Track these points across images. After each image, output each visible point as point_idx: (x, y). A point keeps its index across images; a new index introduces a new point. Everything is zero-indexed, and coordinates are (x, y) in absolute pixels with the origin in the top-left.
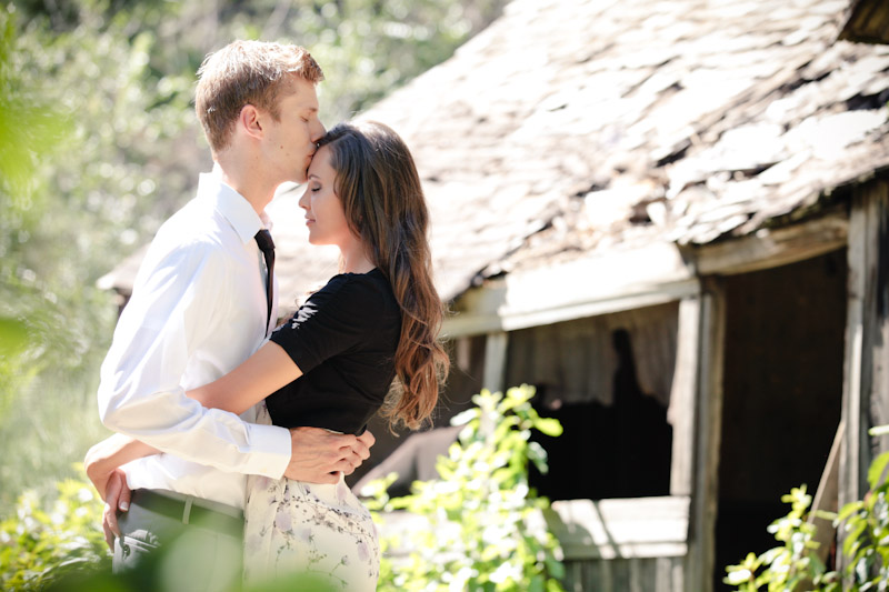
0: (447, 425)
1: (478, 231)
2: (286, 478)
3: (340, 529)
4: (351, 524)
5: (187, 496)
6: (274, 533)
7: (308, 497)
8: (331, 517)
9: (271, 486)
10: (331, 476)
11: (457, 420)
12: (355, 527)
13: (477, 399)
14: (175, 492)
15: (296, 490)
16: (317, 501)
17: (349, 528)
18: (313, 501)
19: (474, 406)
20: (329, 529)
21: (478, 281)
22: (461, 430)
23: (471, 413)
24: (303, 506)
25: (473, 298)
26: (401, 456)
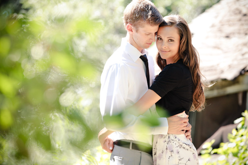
0: (233, 123)
1: (243, 55)
2: (168, 134)
3: (187, 149)
4: (191, 148)
5: (131, 140)
6: (166, 152)
7: (176, 139)
8: (184, 145)
9: (164, 137)
10: (182, 131)
11: (237, 121)
12: (192, 149)
13: (243, 114)
14: (126, 140)
15: (172, 137)
16: (179, 140)
17: (190, 149)
18: (178, 140)
19: (242, 116)
20: (184, 149)
21: (243, 72)
22: (237, 125)
23: (241, 119)
24: (175, 142)
25: (241, 79)
26: (217, 134)
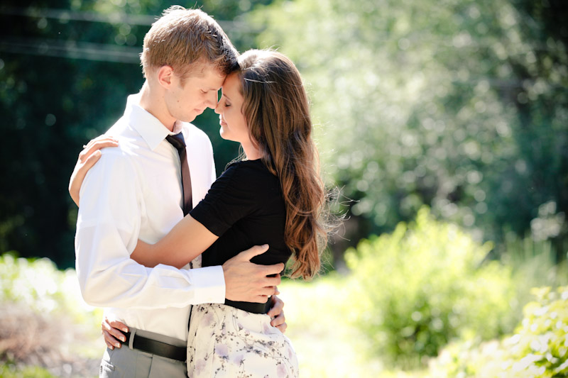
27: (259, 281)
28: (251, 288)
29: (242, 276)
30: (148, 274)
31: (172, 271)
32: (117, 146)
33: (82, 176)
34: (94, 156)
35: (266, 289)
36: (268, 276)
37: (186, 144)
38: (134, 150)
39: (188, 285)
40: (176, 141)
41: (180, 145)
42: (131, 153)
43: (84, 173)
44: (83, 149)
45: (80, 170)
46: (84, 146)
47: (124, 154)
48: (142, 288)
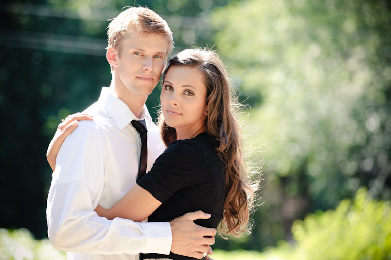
27: (198, 239)
28: (190, 244)
29: (184, 232)
30: (110, 225)
31: (129, 223)
32: (92, 120)
33: (60, 142)
34: (72, 126)
35: (203, 246)
36: (205, 236)
37: (148, 129)
38: (106, 126)
39: (142, 234)
40: (139, 126)
41: (142, 130)
42: (104, 128)
43: (62, 139)
44: (62, 122)
45: (59, 138)
46: (62, 120)
47: (97, 127)
48: (105, 234)
